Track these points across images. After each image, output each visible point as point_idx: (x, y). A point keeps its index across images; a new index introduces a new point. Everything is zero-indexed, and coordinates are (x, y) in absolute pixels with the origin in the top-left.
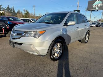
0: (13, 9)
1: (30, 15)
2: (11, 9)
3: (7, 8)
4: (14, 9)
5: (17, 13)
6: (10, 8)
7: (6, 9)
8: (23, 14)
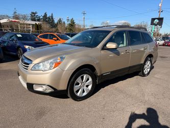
0: (52, 18)
1: (77, 26)
2: (49, 18)
3: (43, 17)
4: (54, 18)
5: (57, 23)
6: (48, 16)
7: (41, 17)
8: (66, 25)
